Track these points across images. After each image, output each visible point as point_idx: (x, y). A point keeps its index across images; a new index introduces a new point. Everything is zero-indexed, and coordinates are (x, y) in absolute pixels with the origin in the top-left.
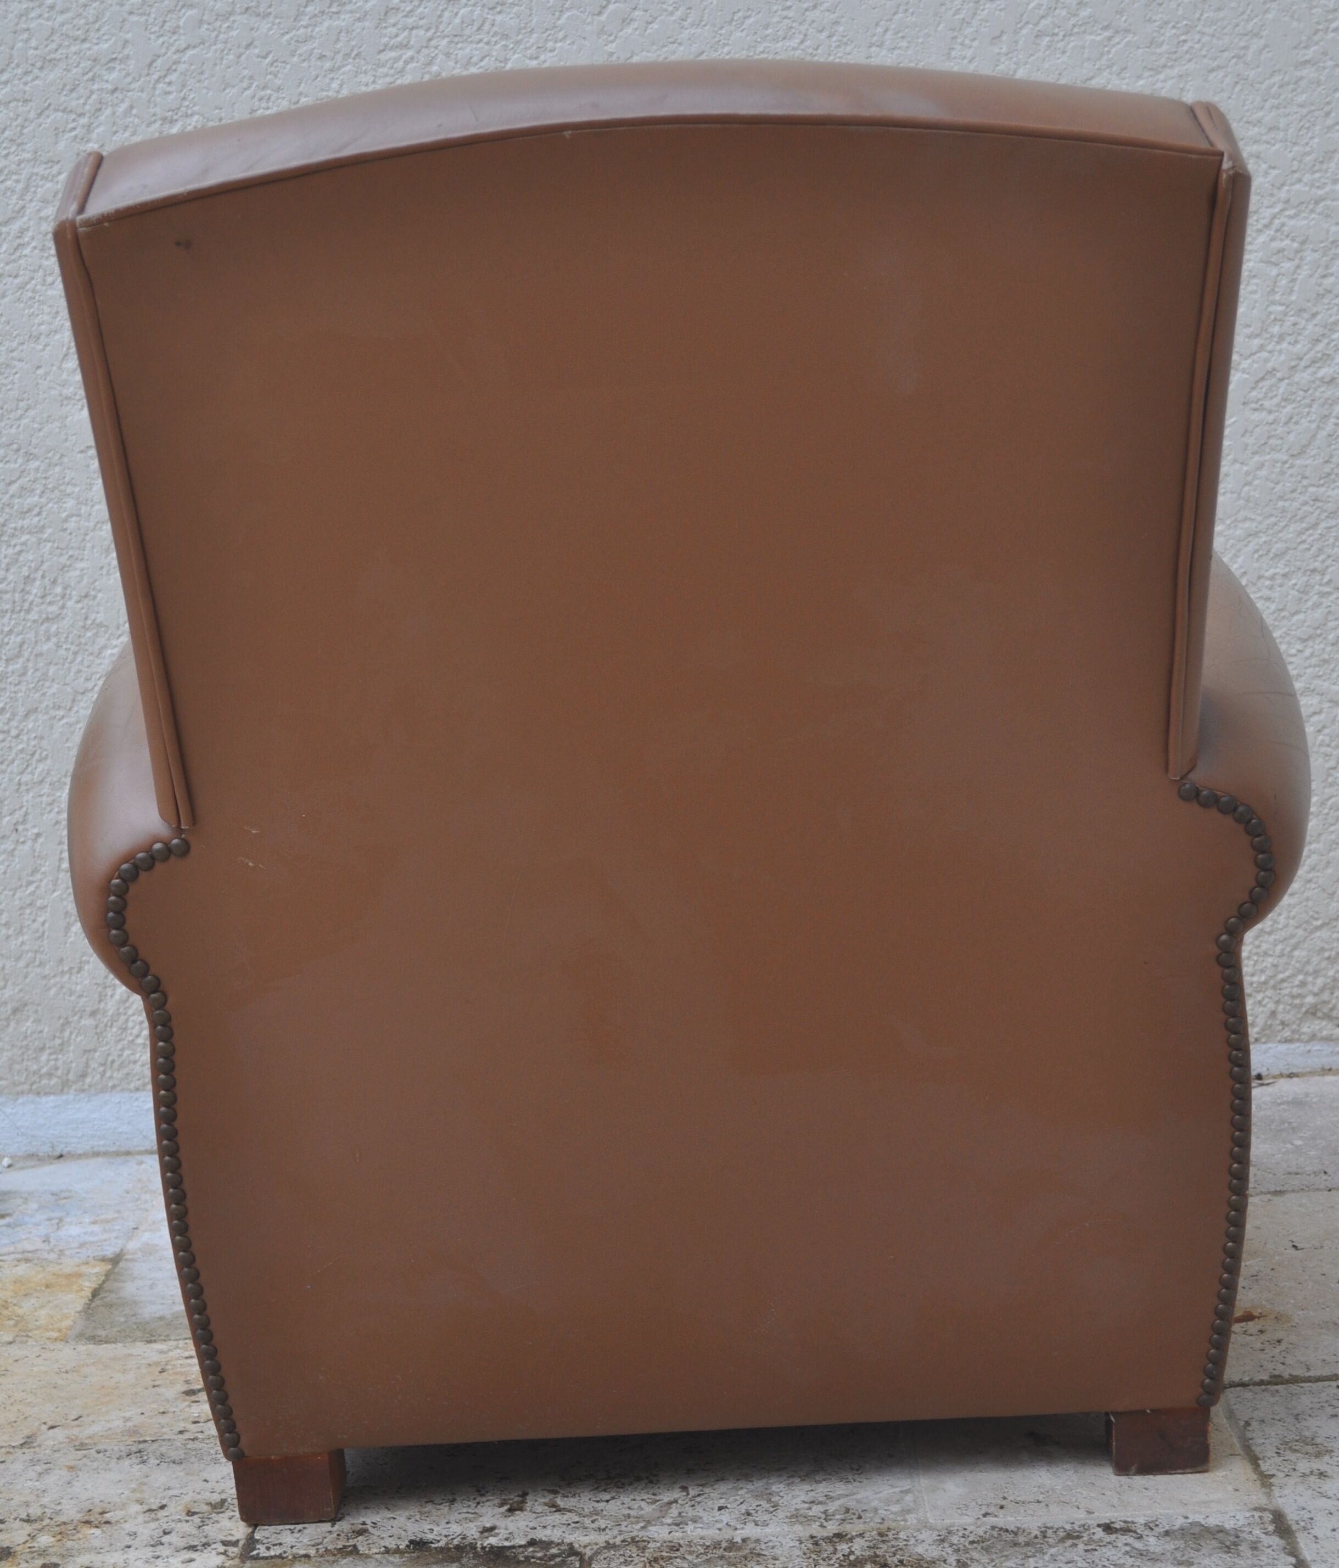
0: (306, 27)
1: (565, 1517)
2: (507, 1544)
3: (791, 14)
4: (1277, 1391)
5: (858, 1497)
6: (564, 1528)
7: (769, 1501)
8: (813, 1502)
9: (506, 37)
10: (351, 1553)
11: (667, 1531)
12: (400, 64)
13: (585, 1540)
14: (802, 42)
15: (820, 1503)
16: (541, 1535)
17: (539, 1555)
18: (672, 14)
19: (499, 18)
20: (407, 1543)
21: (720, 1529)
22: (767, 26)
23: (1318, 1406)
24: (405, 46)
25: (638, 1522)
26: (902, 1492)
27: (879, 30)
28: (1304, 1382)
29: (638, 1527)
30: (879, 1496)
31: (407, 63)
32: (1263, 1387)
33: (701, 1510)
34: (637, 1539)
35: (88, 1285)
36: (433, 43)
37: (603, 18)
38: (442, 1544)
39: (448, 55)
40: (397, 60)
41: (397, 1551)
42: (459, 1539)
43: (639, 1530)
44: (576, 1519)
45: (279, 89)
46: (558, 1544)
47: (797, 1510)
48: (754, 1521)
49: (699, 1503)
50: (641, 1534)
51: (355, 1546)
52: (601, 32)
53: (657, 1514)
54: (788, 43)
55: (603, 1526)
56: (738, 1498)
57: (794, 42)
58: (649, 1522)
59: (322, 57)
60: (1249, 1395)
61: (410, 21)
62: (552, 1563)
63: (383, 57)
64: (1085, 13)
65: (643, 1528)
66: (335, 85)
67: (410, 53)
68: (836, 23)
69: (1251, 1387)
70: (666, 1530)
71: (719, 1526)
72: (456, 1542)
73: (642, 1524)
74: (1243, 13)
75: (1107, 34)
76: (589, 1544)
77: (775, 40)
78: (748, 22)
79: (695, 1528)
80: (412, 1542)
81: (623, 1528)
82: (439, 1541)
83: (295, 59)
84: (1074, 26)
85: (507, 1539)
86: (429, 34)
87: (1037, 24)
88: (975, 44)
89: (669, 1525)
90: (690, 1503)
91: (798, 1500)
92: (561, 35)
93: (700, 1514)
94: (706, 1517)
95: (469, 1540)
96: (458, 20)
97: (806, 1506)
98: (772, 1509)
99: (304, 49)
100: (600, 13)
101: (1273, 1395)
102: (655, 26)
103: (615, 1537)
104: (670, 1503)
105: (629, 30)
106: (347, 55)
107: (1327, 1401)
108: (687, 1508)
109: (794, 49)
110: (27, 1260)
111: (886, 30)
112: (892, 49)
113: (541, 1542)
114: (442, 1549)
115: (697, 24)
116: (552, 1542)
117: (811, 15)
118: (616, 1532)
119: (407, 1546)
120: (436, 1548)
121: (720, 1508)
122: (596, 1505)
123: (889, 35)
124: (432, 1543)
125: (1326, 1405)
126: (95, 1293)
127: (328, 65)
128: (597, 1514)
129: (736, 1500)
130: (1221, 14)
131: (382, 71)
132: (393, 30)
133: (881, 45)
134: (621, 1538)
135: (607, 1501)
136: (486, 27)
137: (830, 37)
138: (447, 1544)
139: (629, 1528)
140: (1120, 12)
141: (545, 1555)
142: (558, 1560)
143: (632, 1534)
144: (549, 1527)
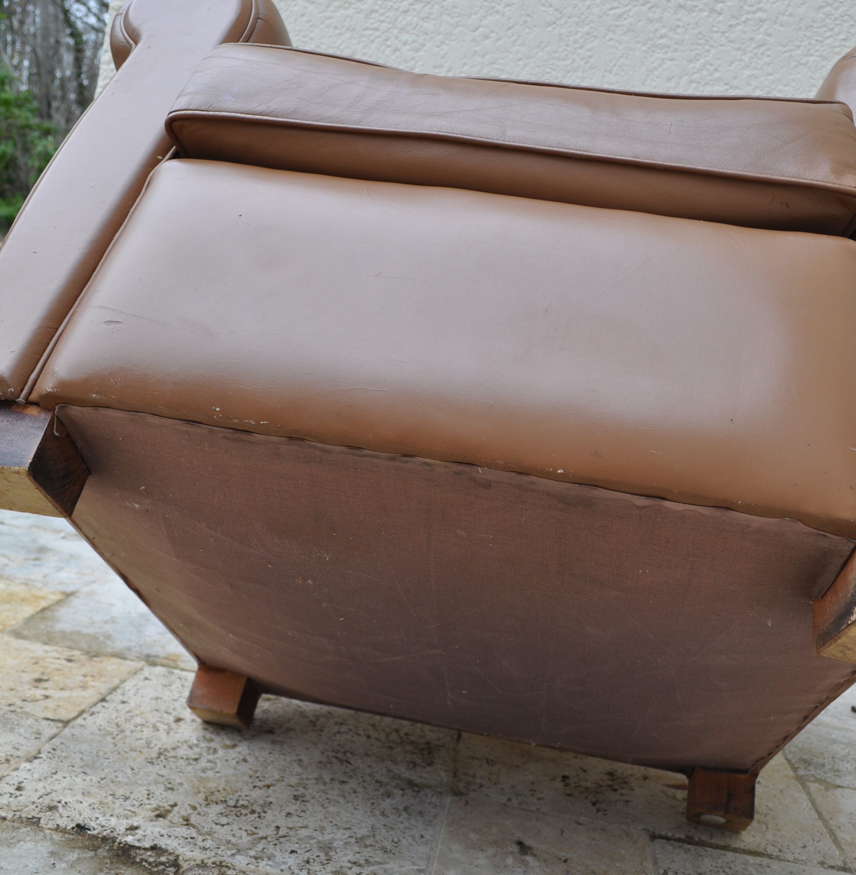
0: (331, 11)
1: (189, 831)
2: (137, 844)
3: (569, 48)
4: (689, 850)
5: (387, 866)
6: (182, 841)
7: (327, 854)
8: (355, 863)
9: (426, 34)
10: (34, 823)
11: (247, 862)
12: (372, 38)
13: (189, 854)
14: (572, 63)
15: (360, 865)
16: (163, 843)
17: (151, 860)
18: (510, 38)
19: (425, 25)
20: (74, 825)
21: (282, 870)
22: (556, 52)
23: (716, 869)
24: (376, 29)
25: (232, 849)
26: (418, 870)
27: (611, 64)
28: (708, 846)
29: (229, 853)
30: (401, 869)
31: (376, 37)
32: (680, 844)
33: (278, 850)
34: (224, 864)
35: (43, 604)
36: (391, 30)
37: (476, 34)
38: (95, 832)
39: (396, 37)
40: (372, 35)
41: (64, 831)
42: (108, 831)
43: (229, 856)
44: (194, 835)
45: (312, 39)
46: (170, 854)
47: (342, 867)
48: (309, 869)
49: (281, 843)
50: (229, 860)
51: (39, 819)
52: (474, 40)
53: (249, 846)
54: (565, 63)
55: (207, 847)
56: (308, 845)
57: (568, 62)
58: (239, 851)
59: (336, 27)
60: (669, 848)
61: (382, 18)
62: (155, 869)
63: (365, 33)
64: (717, 75)
65: (233, 855)
66: (339, 42)
67: (378, 33)
68: (590, 57)
69: (672, 842)
70: (246, 860)
71: (283, 867)
72: (105, 833)
73: (233, 852)
74: (798, 89)
75: (726, 87)
76: (190, 859)
77: (559, 60)
78: (547, 49)
79: (267, 865)
80: (78, 826)
81: (219, 852)
82: (94, 829)
83: (323, 26)
84: (710, 80)
85: (139, 840)
86: (390, 26)
87: (691, 76)
88: (659, 80)
89: (251, 857)
90: (274, 842)
91: (345, 859)
92: (453, 38)
93: (276, 853)
94: (279, 857)
95: (115, 834)
96: (405, 22)
97: (349, 865)
98: (325, 862)
99: (328, 22)
100: (475, 31)
101: (686, 852)
102: (500, 42)
103: (210, 858)
104: (262, 838)
105: (487, 42)
106: (348, 29)
107: (722, 867)
108: (271, 846)
109: (567, 66)
110: (26, 584)
111: (615, 65)
112: (616, 75)
113: (160, 849)
114: (93, 836)
115: (521, 45)
116: (167, 851)
117: (579, 51)
118: (213, 854)
119: (73, 828)
120: (89, 835)
121: (292, 852)
122: (214, 826)
123: (616, 68)
124: (89, 830)
125: (721, 870)
126: (43, 610)
127: (338, 31)
128: (209, 835)
129: (306, 847)
130: (786, 88)
131: (364, 39)
132: (372, 21)
133: (611, 72)
134: (213, 860)
135: (223, 825)
136: (418, 28)
137: (586, 63)
138: (99, 833)
139: (223, 853)
140: (735, 78)
141: (156, 861)
142: (161, 867)
143: (222, 859)
144: (173, 838)
